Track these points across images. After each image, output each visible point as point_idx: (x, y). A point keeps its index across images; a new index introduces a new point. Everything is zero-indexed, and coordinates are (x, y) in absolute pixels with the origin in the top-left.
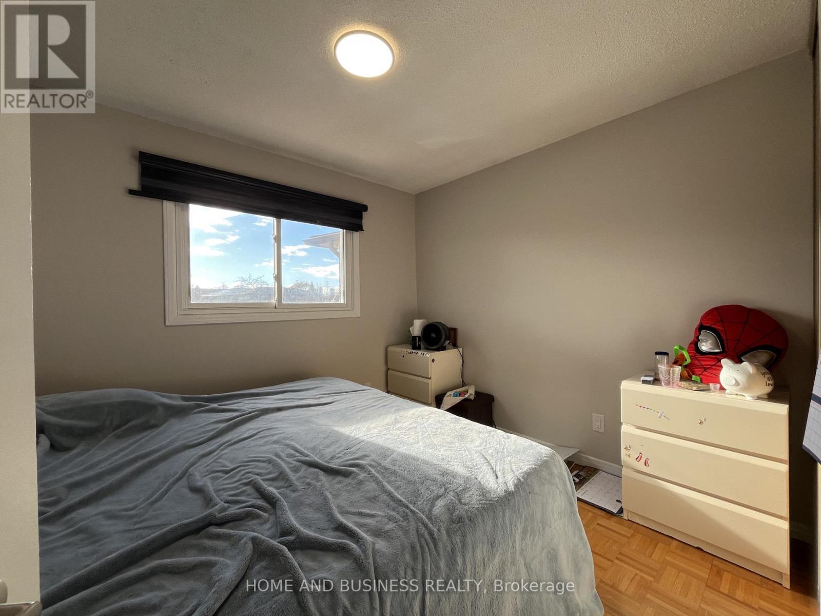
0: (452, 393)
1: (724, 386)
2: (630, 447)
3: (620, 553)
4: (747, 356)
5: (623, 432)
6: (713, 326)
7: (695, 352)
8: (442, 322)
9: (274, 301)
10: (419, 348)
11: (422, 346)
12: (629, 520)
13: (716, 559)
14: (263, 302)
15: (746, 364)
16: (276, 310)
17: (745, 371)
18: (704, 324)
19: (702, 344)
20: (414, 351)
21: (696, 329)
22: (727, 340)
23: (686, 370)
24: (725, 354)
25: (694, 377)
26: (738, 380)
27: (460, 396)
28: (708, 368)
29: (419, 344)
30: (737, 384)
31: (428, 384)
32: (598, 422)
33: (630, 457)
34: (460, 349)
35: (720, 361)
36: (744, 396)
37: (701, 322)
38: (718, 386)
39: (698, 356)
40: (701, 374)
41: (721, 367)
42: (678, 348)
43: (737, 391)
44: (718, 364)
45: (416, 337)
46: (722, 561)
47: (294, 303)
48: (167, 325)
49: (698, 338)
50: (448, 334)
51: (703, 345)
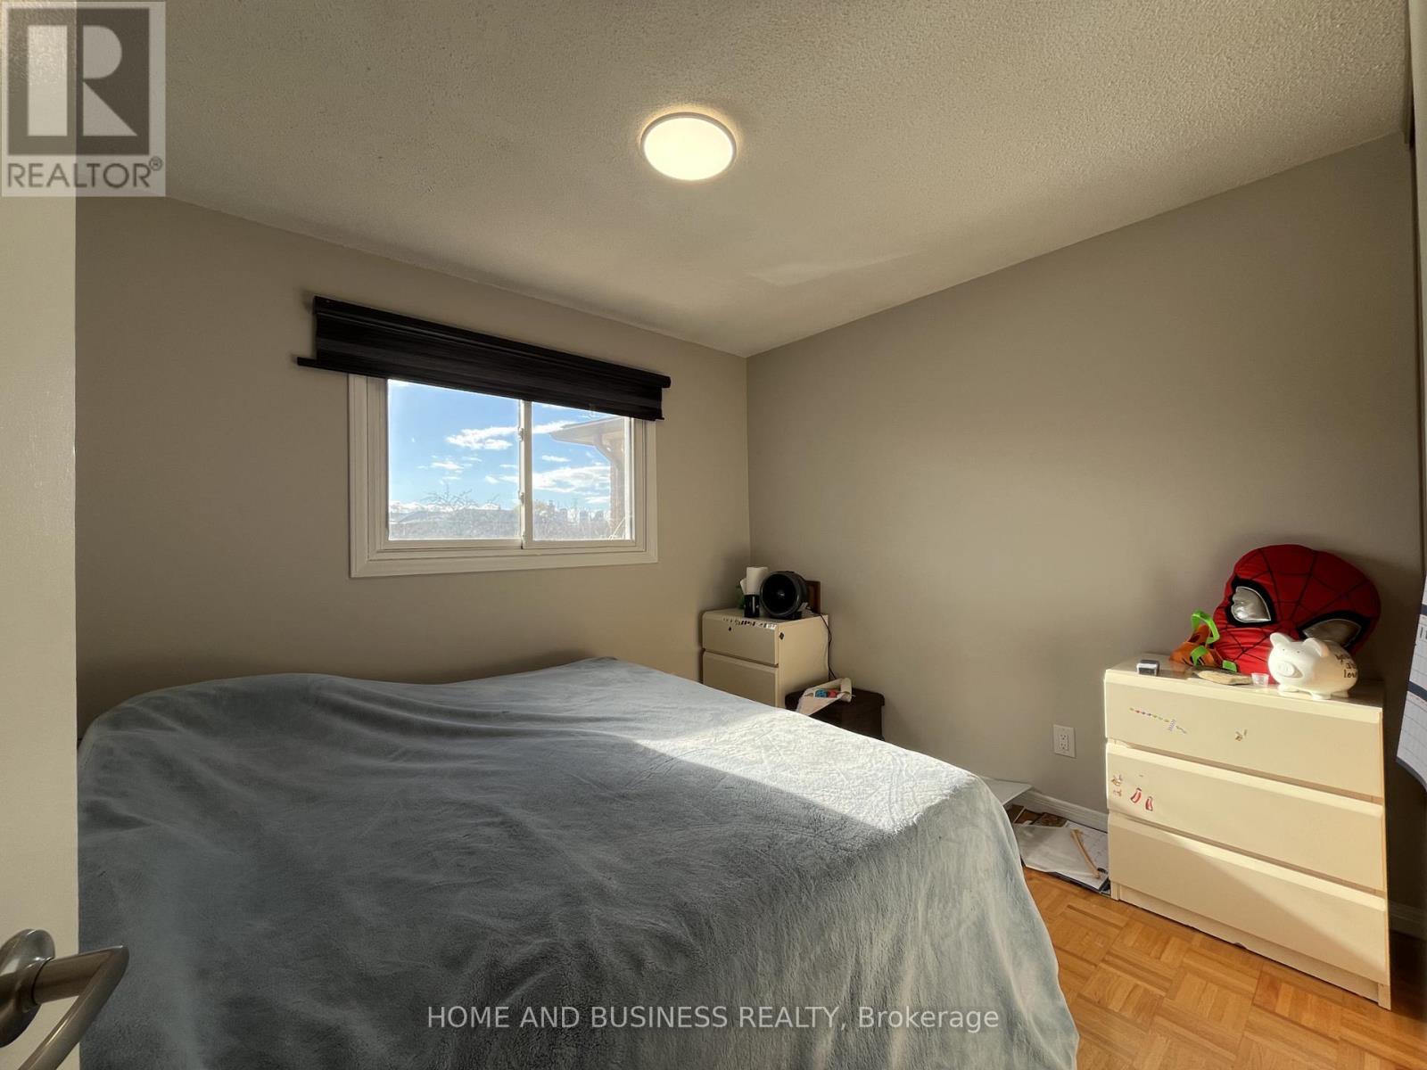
0: (813, 690)
1: (1277, 678)
2: (1120, 779)
3: (1108, 953)
4: (1313, 628)
5: (1109, 754)
6: (1254, 580)
7: (1226, 622)
8: (796, 572)
9: (519, 537)
10: (756, 615)
11: (761, 612)
12: (1120, 900)
13: (1267, 962)
14: (501, 538)
15: (1311, 642)
16: (521, 552)
17: (1310, 653)
18: (1242, 577)
19: (1239, 609)
20: (748, 620)
21: (1227, 585)
22: (1279, 602)
23: (1211, 652)
24: (1275, 626)
25: (1225, 664)
26: (1299, 668)
27: (827, 696)
28: (1248, 648)
29: (756, 609)
30: (1297, 673)
31: (774, 675)
32: (1063, 737)
33: (1120, 795)
34: (826, 617)
35: (1267, 636)
36: (1309, 693)
37: (1235, 573)
38: (1266, 677)
39: (1232, 629)
40: (1237, 659)
41: (1270, 646)
42: (1198, 616)
43: (1299, 686)
44: (1265, 641)
45: (751, 596)
46: (1278, 966)
47: (552, 539)
48: (353, 576)
49: (1230, 598)
50: (805, 591)
51: (1240, 611)
